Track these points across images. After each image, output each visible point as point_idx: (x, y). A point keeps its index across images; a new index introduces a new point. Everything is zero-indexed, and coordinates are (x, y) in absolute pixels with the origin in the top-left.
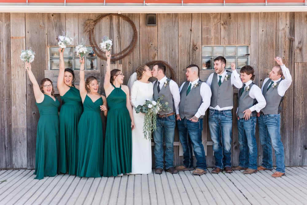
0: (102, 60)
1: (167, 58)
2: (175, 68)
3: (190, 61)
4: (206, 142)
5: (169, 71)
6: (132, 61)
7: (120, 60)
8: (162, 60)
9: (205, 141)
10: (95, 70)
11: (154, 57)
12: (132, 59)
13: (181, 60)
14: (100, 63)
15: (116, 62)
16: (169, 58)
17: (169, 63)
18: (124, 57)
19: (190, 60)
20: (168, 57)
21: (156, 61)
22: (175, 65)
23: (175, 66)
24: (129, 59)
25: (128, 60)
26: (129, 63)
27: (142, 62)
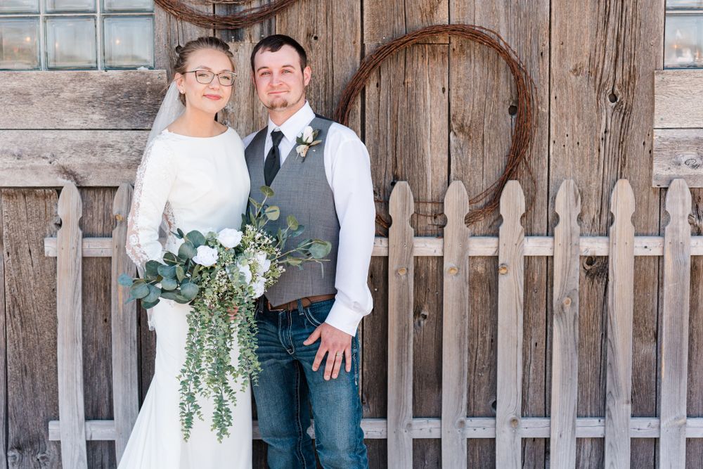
0: (176, 24)
1: (494, 13)
2: (535, 60)
3: (610, 28)
4: (682, 421)
5: (502, 74)
6: (321, 25)
7: (267, 22)
8: (471, 23)
9: (677, 419)
10: (143, 73)
11: (434, 8)
12: (322, 16)
13: (561, 23)
14: (169, 40)
15: (246, 32)
16: (506, 14)
17: (503, 34)
18: (282, 9)
19: (606, 23)
20: (502, 8)
21: (444, 26)
22: (535, 48)
23: (535, 52)
24: (309, 16)
25: (302, 20)
26: (309, 35)
27: (372, 34)
